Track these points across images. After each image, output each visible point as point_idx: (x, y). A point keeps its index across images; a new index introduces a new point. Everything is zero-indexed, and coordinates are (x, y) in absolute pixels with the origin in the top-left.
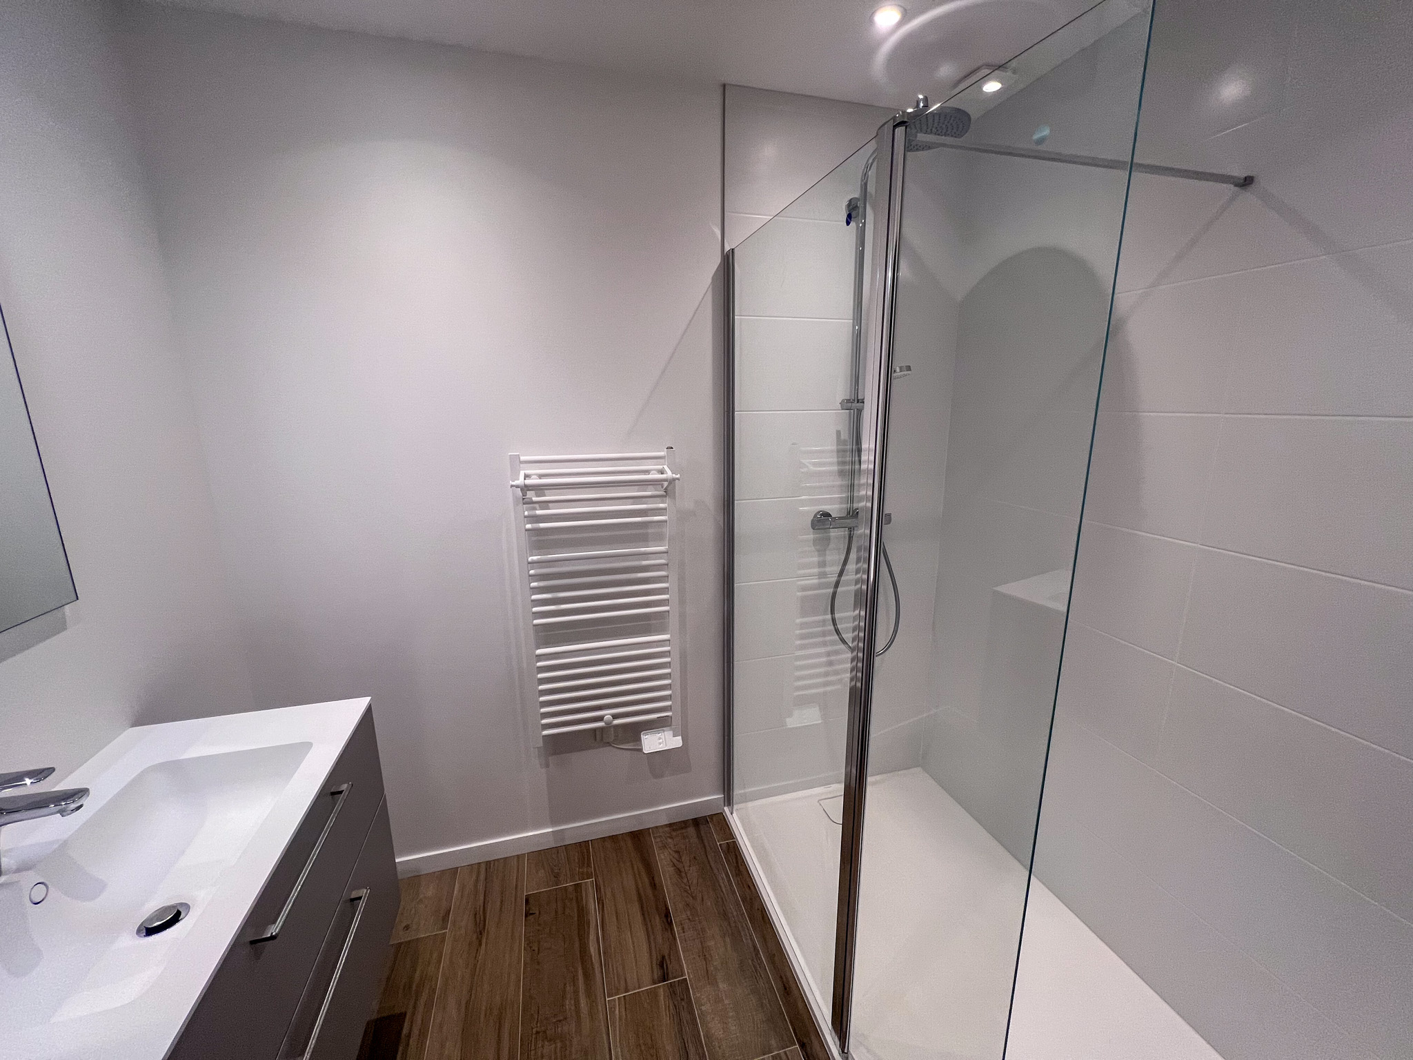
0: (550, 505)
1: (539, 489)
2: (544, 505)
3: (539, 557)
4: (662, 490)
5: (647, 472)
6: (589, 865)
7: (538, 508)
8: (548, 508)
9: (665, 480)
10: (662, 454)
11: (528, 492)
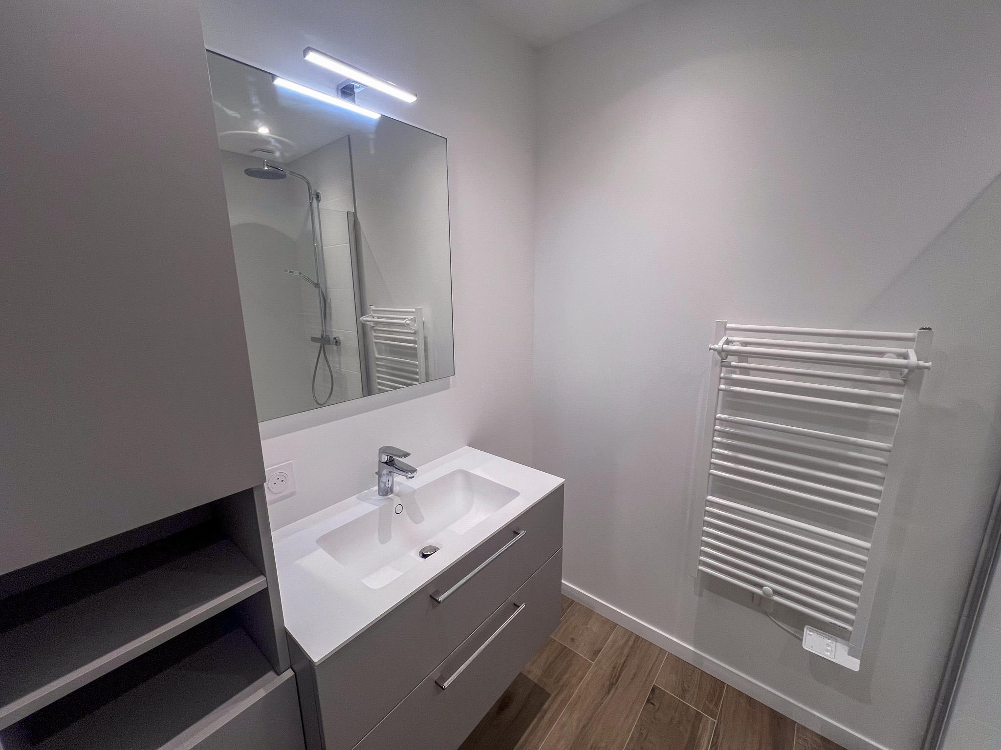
0: (751, 372)
1: (742, 356)
2: (745, 371)
3: (727, 416)
4: (900, 377)
5: (881, 354)
6: (716, 705)
7: (738, 372)
8: (749, 375)
9: (906, 367)
10: (910, 335)
11: (728, 356)
